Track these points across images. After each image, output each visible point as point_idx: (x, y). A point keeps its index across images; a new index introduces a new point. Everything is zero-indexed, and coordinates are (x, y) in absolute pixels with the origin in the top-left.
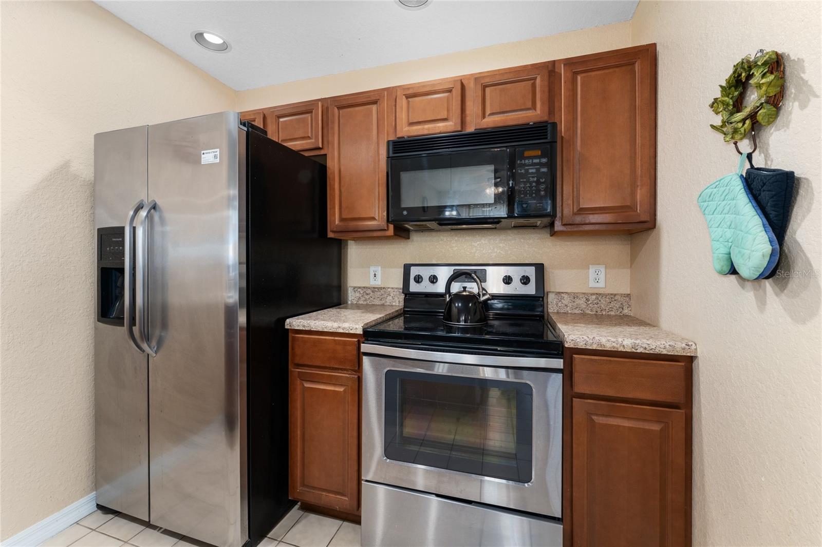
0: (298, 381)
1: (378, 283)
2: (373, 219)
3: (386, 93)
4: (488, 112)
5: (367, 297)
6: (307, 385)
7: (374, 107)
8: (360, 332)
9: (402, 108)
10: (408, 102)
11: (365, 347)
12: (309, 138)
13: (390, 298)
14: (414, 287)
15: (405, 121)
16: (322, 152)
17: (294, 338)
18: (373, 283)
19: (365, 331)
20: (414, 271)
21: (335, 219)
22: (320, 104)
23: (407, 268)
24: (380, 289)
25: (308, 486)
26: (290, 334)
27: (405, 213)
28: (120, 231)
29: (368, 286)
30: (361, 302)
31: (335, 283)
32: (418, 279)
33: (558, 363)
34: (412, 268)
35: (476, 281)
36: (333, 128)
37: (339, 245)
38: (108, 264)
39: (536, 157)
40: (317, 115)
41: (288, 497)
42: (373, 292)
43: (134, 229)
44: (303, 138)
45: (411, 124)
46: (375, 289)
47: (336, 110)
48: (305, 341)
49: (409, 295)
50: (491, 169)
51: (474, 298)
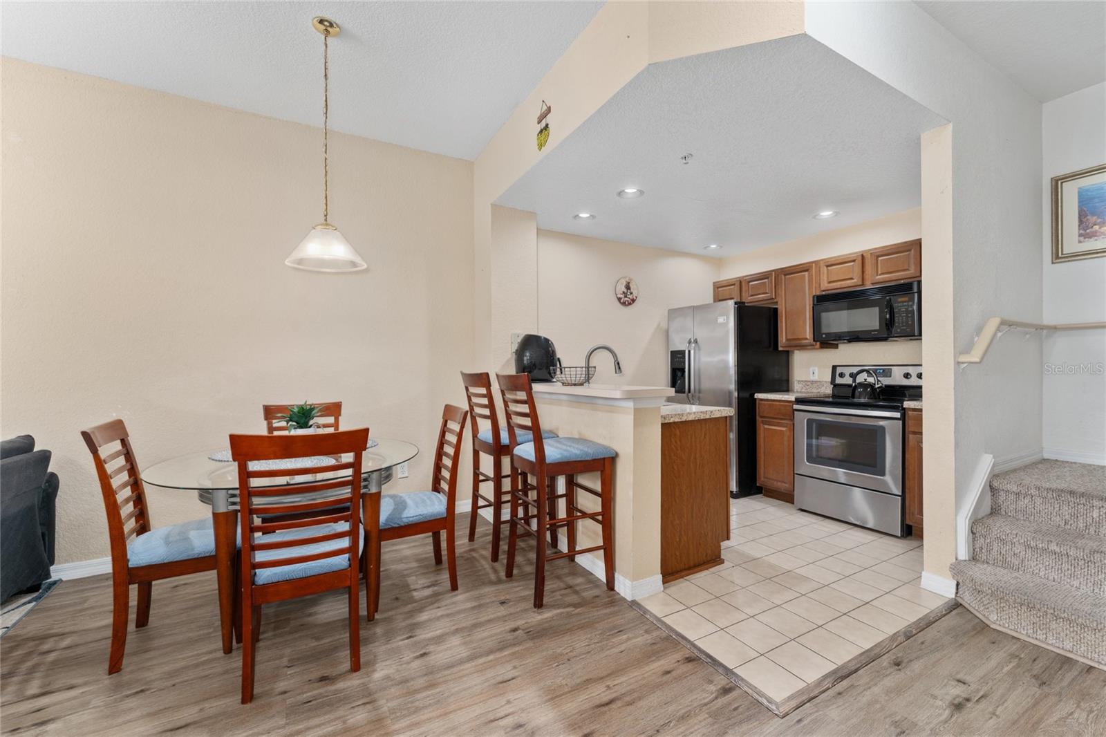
0: (762, 425)
1: (816, 378)
2: (807, 339)
3: (814, 264)
4: (880, 272)
5: (808, 387)
6: (766, 426)
7: (806, 273)
8: (794, 400)
9: (823, 273)
10: (828, 270)
11: (796, 407)
12: (767, 293)
13: (823, 388)
14: (839, 381)
15: (826, 282)
16: (775, 300)
17: (759, 403)
18: (812, 378)
19: (796, 399)
20: (839, 370)
21: (783, 339)
22: (773, 273)
23: (834, 368)
24: (816, 382)
25: (767, 478)
26: (757, 402)
27: (824, 336)
28: (683, 352)
29: (809, 380)
30: (803, 390)
31: (785, 378)
32: (842, 375)
33: (898, 415)
34: (838, 368)
35: (873, 377)
36: (781, 287)
37: (787, 354)
38: (677, 366)
39: (905, 302)
40: (771, 280)
41: (756, 484)
42: (812, 384)
43: (689, 351)
44: (764, 293)
45: (830, 282)
46: (813, 382)
47: (783, 277)
48: (765, 405)
49: (835, 386)
50: (877, 310)
51: (871, 386)
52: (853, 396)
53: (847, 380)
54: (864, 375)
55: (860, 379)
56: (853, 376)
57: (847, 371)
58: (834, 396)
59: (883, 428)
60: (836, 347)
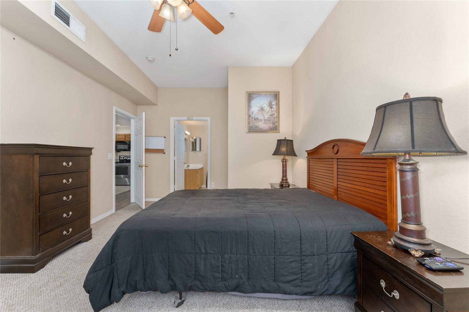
14: (121, 159)
20: (121, 157)
23: (120, 156)
32: (121, 158)
49: (120, 160)
50: (127, 145)
51: (126, 159)
52: (123, 161)
53: (122, 159)
54: (125, 157)
55: (124, 158)
56: (123, 158)
57: (122, 157)
58: (120, 162)
59: (128, 167)
60: (120, 152)
